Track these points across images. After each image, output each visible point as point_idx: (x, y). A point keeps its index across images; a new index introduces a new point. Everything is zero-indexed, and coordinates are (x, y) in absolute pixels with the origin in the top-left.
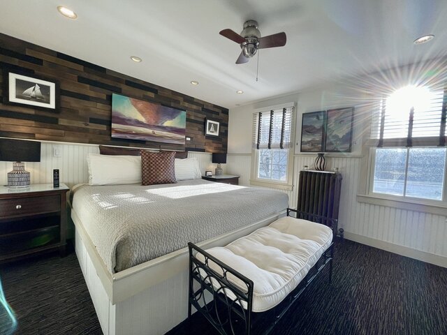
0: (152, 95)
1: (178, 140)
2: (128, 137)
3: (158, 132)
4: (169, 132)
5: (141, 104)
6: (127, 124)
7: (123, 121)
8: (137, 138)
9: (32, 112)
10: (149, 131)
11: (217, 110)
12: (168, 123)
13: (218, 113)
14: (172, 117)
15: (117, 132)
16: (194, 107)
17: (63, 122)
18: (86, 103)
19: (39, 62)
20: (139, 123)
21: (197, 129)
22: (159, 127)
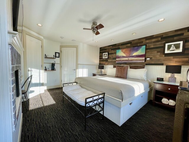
0: (129, 45)
1: (140, 60)
2: (120, 62)
3: (130, 59)
4: (135, 57)
5: (124, 50)
6: (120, 58)
7: (119, 57)
8: (123, 62)
9: (105, 60)
10: (127, 59)
11: (179, 33)
12: (135, 54)
13: (182, 34)
14: (137, 50)
15: (117, 61)
16: (154, 40)
17: (109, 60)
18: (112, 55)
19: (106, 49)
20: (124, 57)
21: (156, 52)
22: (130, 56)
